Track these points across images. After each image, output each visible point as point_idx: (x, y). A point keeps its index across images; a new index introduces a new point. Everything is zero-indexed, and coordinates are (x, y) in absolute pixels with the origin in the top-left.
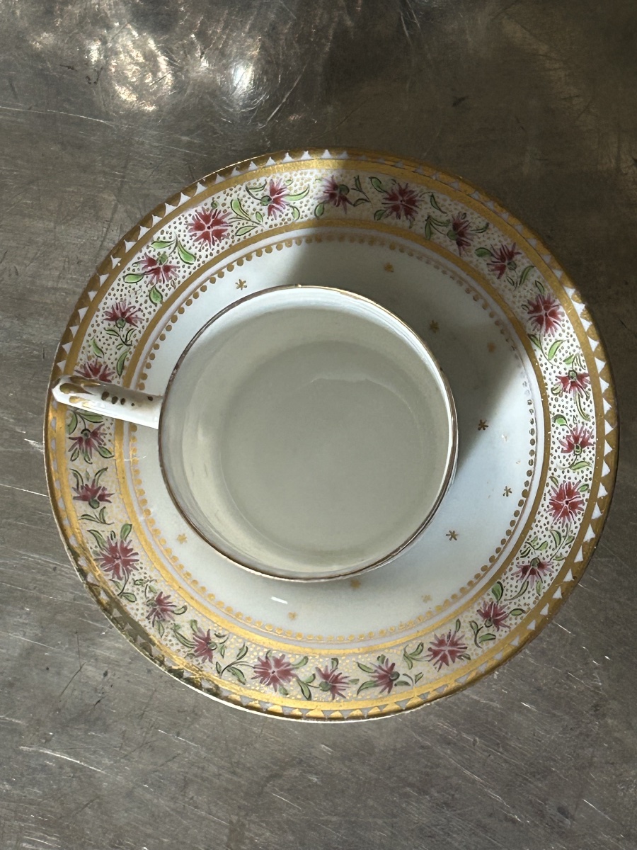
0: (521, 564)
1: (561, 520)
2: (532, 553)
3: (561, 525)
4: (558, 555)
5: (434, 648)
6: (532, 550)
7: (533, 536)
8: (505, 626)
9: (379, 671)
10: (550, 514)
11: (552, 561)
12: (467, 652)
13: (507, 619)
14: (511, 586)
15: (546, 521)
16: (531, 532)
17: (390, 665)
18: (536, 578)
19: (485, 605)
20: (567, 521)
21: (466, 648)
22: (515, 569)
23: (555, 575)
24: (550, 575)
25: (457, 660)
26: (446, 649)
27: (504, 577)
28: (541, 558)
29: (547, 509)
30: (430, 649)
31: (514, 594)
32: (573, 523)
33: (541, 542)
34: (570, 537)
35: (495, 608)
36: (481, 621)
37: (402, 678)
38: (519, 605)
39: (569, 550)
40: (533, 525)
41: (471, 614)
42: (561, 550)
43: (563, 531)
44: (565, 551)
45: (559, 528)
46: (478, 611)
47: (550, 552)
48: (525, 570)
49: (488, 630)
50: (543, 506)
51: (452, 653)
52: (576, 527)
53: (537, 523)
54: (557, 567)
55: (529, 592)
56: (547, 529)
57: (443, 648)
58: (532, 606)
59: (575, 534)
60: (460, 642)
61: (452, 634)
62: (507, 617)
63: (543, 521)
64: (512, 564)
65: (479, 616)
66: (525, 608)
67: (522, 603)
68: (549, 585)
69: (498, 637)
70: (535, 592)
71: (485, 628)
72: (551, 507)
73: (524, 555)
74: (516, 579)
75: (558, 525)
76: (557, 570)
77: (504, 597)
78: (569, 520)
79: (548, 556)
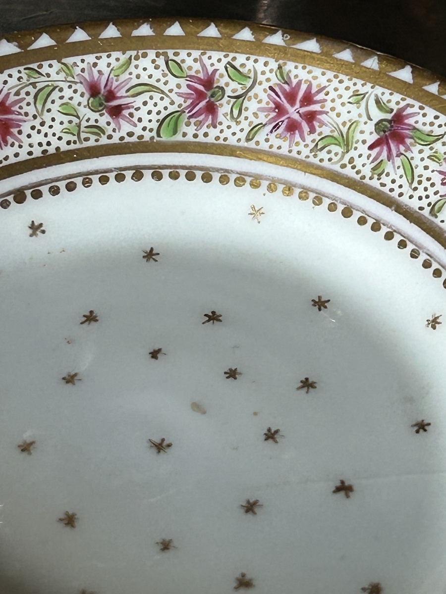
0: (113, 125)
1: (16, 108)
2: (88, 120)
3: (23, 104)
4: (62, 76)
5: (306, 127)
6: (84, 124)
7: (67, 137)
8: (203, 66)
9: (394, 152)
10: (20, 132)
11: (77, 80)
12: (275, 80)
13: (192, 73)
14: (149, 112)
15: (34, 133)
16: (64, 147)
17: (376, 150)
18: (115, 84)
19: (199, 124)
20: (12, 98)
21: (271, 88)
22: (126, 128)
23: (90, 58)
24: (95, 65)
25: (294, 82)
26: (294, 112)
27: (147, 136)
28: (84, 100)
29: (17, 144)
30: (312, 130)
31: (157, 96)
32: (7, 86)
33: (66, 119)
34: (29, 76)
35: (193, 105)
36: (224, 108)
37: (377, 115)
38: (164, 75)
39: (45, 64)
40: (51, 150)
41: (227, 133)
42: (54, 77)
43: (28, 94)
44: (52, 69)
45: (28, 104)
46: (215, 127)
47: (68, 93)
48: (116, 112)
49: (227, 84)
50: (16, 155)
51: (291, 97)
52: (10, 76)
53: (45, 147)
54: (79, 63)
55: (138, 77)
56: (42, 124)
57: (296, 117)
58: (152, 54)
59: (19, 72)
60: (272, 105)
61: (271, 127)
62: (191, 77)
63: (37, 138)
64: (122, 138)
65: (221, 118)
66: (161, 61)
67: (157, 74)
68: (109, 56)
69: (225, 61)
70: (132, 68)
71: (228, 92)
72: (10, 140)
73: (98, 130)
74: (137, 115)
75: (26, 109)
76: (83, 61)
77: (171, 109)
78: (8, 95)
79: (75, 91)
